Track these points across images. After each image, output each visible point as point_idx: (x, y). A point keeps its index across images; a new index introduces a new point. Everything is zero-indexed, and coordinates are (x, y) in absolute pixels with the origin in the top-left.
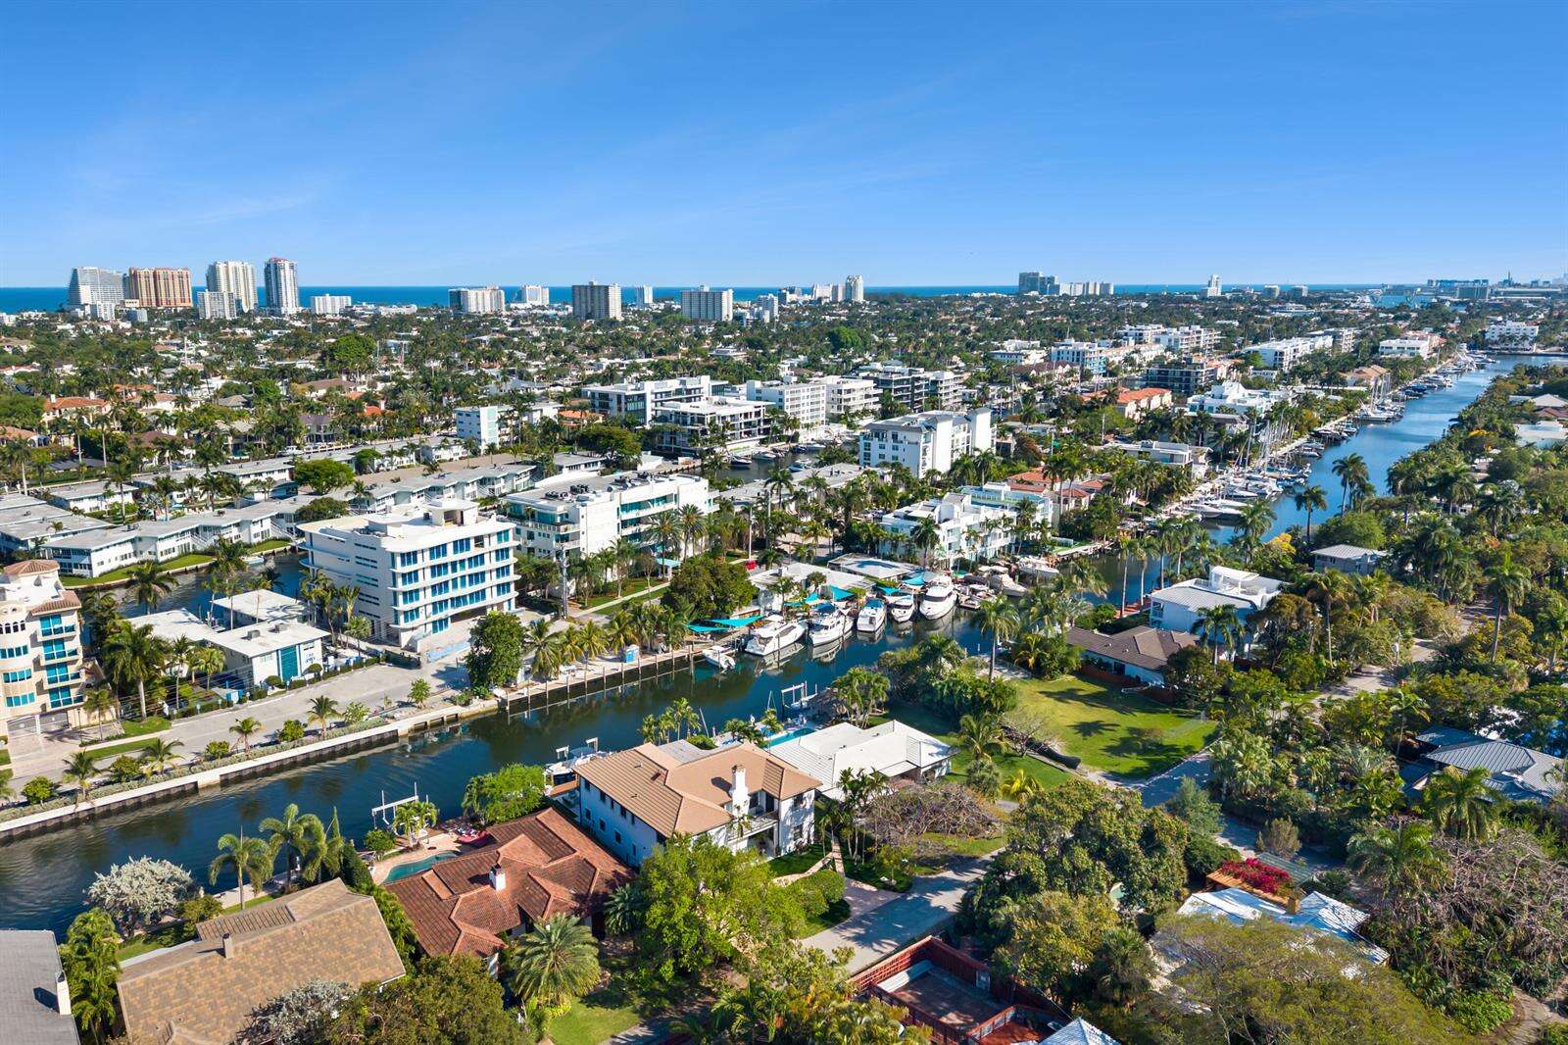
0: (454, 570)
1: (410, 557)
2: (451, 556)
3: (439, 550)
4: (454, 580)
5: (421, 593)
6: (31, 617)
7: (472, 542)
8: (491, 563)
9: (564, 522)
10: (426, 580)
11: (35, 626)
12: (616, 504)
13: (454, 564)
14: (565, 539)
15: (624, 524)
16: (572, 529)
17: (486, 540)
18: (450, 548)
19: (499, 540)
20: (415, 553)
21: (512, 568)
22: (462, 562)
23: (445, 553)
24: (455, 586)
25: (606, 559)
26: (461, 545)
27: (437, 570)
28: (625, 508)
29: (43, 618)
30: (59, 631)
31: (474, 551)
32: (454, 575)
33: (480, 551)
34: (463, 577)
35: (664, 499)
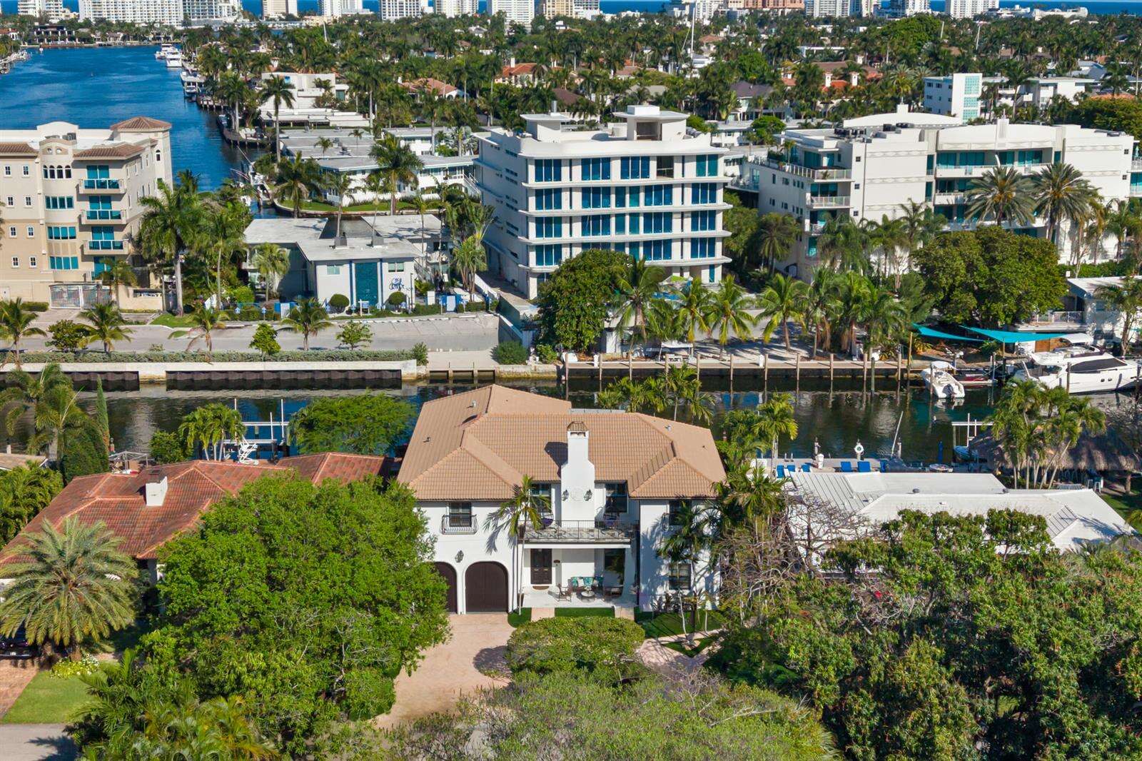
0: (621, 202)
1: (549, 167)
2: (616, 179)
3: (596, 166)
4: (620, 217)
5: (565, 227)
6: (77, 164)
7: (653, 165)
8: (682, 201)
9: (831, 166)
10: (573, 205)
11: (81, 175)
12: (928, 148)
13: (620, 191)
14: (827, 190)
15: (946, 185)
16: (835, 177)
17: (677, 167)
18: (616, 167)
19: (700, 172)
20: (558, 163)
21: (719, 218)
22: (635, 191)
23: (607, 175)
24: (620, 228)
25: (888, 233)
26: (633, 165)
27: (592, 196)
28: (947, 157)
29: (91, 167)
30: (102, 185)
31: (653, 179)
32: (621, 210)
33: (665, 181)
34: (634, 216)
35: (1037, 155)
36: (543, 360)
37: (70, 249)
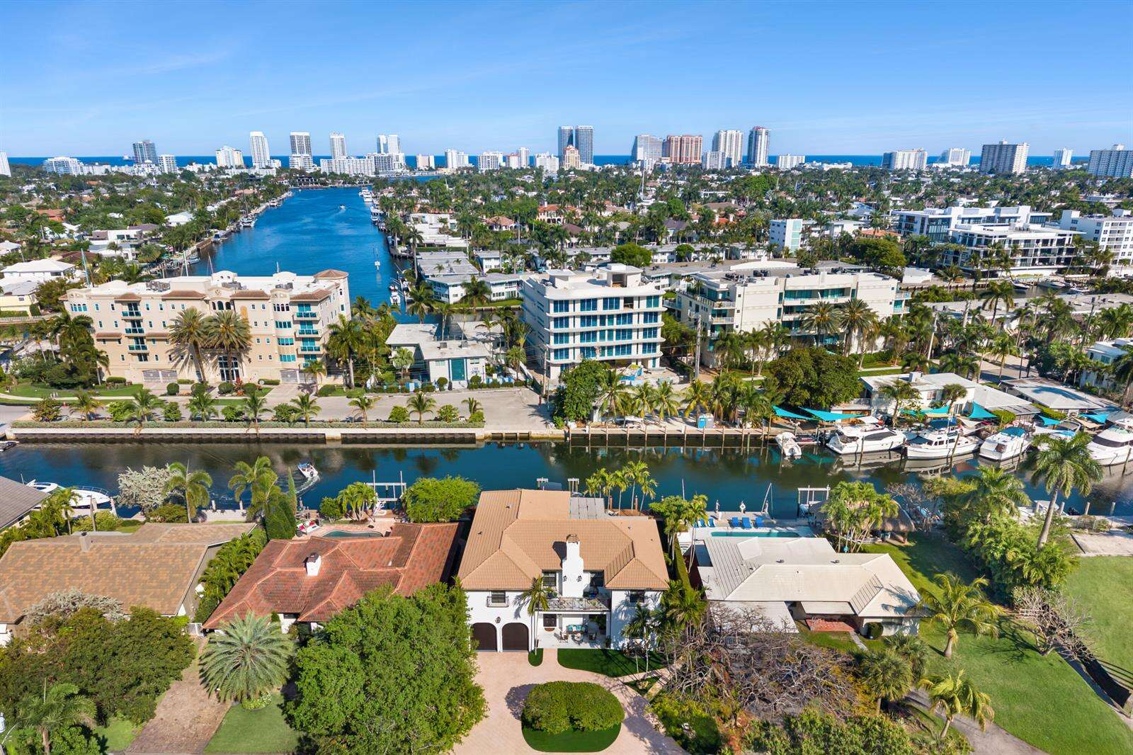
0: (603, 323)
1: (562, 304)
2: (600, 310)
3: (589, 303)
4: (602, 332)
5: (571, 338)
6: (293, 303)
7: (622, 302)
8: (638, 323)
9: (724, 299)
10: (576, 326)
11: (295, 309)
12: (781, 289)
13: (603, 318)
14: (721, 314)
15: (789, 310)
16: (726, 306)
17: (636, 303)
18: (600, 303)
19: (649, 305)
20: (567, 302)
21: (659, 331)
22: (611, 317)
23: (595, 308)
24: (602, 337)
25: (755, 339)
26: (610, 302)
27: (586, 320)
28: (791, 294)
29: (300, 305)
30: (307, 315)
31: (622, 310)
32: (603, 328)
33: (628, 310)
34: (610, 331)
36: (557, 426)
37: (290, 350)
